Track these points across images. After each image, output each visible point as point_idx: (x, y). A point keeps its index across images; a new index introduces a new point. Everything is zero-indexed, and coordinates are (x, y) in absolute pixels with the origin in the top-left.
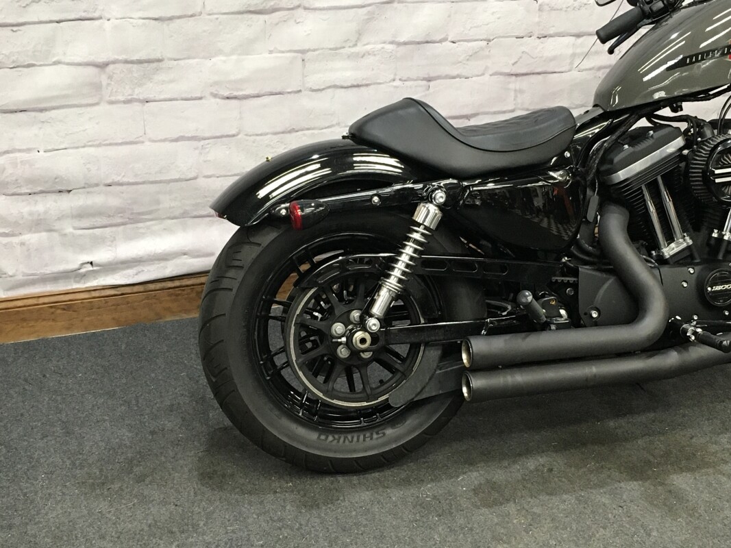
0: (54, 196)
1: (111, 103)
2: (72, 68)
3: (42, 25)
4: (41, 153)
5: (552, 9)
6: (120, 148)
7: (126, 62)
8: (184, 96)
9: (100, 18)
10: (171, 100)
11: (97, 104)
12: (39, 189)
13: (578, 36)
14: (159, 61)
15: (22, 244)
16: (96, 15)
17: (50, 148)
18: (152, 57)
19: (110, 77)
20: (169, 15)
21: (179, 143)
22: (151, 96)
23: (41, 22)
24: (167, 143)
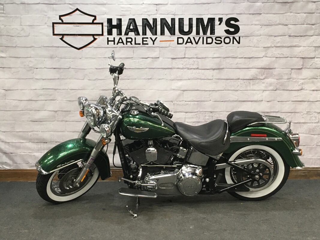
0: (42, 144)
1: (58, 121)
2: (49, 112)
3: (42, 101)
4: (40, 132)
5: (178, 105)
6: (60, 133)
7: (62, 111)
8: (76, 121)
9: (56, 100)
10: (73, 121)
11: (54, 121)
12: (39, 141)
13: (186, 113)
14: (70, 111)
15: (34, 155)
16: (55, 99)
17: (42, 131)
18: (68, 110)
19: (58, 115)
20: (73, 100)
21: (74, 133)
22: (68, 120)
23: (42, 100)
24: (71, 133)
